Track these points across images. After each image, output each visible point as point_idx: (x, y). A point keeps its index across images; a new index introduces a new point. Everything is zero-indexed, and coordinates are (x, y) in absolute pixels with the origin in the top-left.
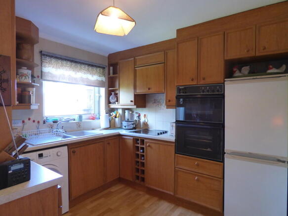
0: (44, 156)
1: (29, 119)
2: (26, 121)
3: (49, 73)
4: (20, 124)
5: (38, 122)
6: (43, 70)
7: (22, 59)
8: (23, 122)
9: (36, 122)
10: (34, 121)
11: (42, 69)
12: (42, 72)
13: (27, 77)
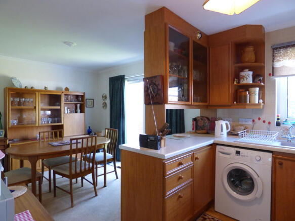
0: (241, 154)
1: (259, 119)
2: (256, 120)
3: (283, 66)
4: (250, 123)
5: (269, 123)
6: (275, 66)
7: (243, 63)
8: (253, 121)
9: (267, 122)
10: (264, 122)
11: (273, 65)
12: (273, 68)
13: (245, 79)
